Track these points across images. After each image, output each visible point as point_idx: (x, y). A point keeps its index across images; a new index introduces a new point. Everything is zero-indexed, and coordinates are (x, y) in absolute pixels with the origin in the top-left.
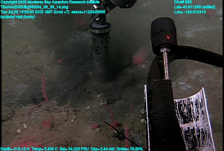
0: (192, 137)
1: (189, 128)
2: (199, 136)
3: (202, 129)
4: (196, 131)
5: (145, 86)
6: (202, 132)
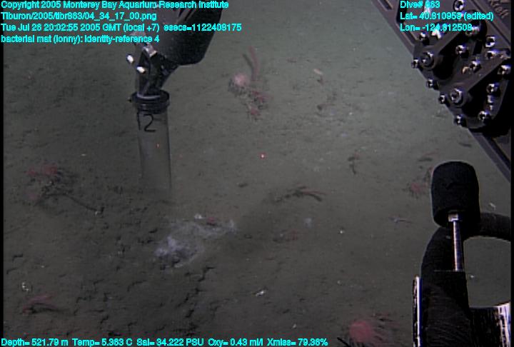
5: (418, 279)
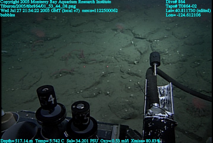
0: (163, 103)
1: (162, 99)
2: (166, 102)
3: (168, 100)
4: (165, 100)
6: (168, 101)
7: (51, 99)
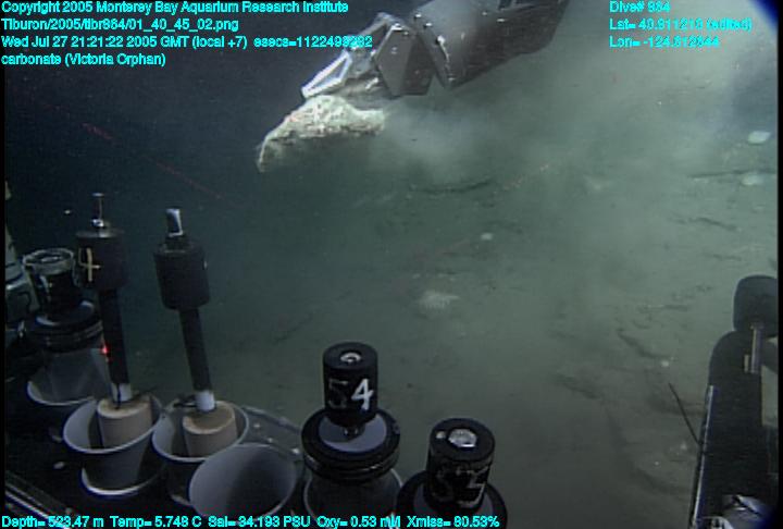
7: (362, 392)
